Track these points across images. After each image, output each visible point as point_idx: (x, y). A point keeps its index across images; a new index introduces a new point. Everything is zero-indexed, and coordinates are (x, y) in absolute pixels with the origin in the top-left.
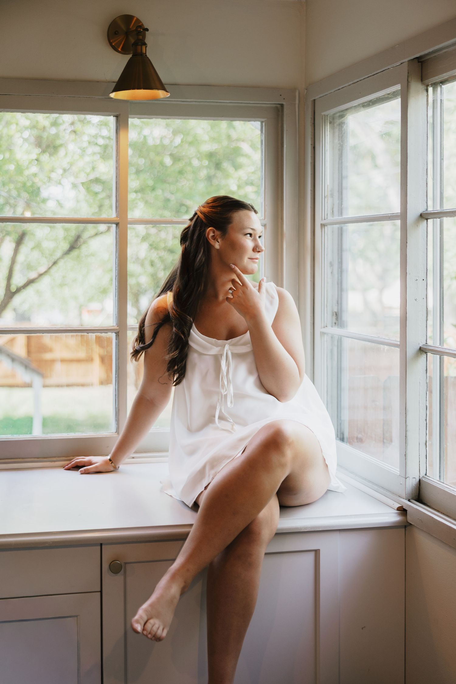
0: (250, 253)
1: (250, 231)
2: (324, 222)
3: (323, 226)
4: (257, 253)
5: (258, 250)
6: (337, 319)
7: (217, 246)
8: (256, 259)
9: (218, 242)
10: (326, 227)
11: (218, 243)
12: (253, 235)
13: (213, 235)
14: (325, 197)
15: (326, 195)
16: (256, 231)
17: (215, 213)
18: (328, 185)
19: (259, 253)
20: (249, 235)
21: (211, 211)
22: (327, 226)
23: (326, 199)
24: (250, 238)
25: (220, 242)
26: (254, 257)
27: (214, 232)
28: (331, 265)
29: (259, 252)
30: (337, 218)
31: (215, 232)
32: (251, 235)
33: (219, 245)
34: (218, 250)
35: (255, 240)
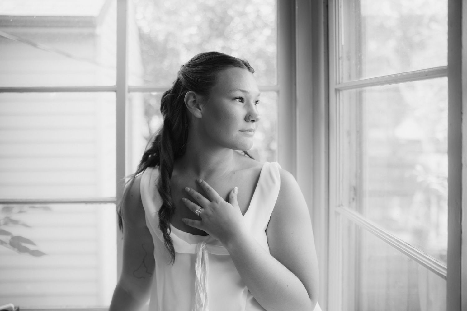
0: (241, 123)
1: (240, 94)
2: (338, 86)
3: (337, 91)
4: (251, 123)
5: (251, 119)
6: (356, 194)
7: (198, 114)
8: (250, 131)
9: (200, 109)
10: (341, 93)
11: (200, 111)
12: (245, 100)
13: (194, 101)
14: (339, 59)
15: (340, 56)
16: (249, 93)
17: (196, 72)
18: (342, 46)
19: (254, 123)
20: (238, 100)
21: (191, 70)
22: (342, 90)
23: (340, 61)
24: (241, 103)
25: (202, 109)
26: (247, 129)
27: (194, 97)
28: (349, 134)
29: (254, 121)
30: (354, 80)
31: (196, 97)
32: (241, 100)
33: (201, 112)
34: (200, 119)
35: (248, 105)
